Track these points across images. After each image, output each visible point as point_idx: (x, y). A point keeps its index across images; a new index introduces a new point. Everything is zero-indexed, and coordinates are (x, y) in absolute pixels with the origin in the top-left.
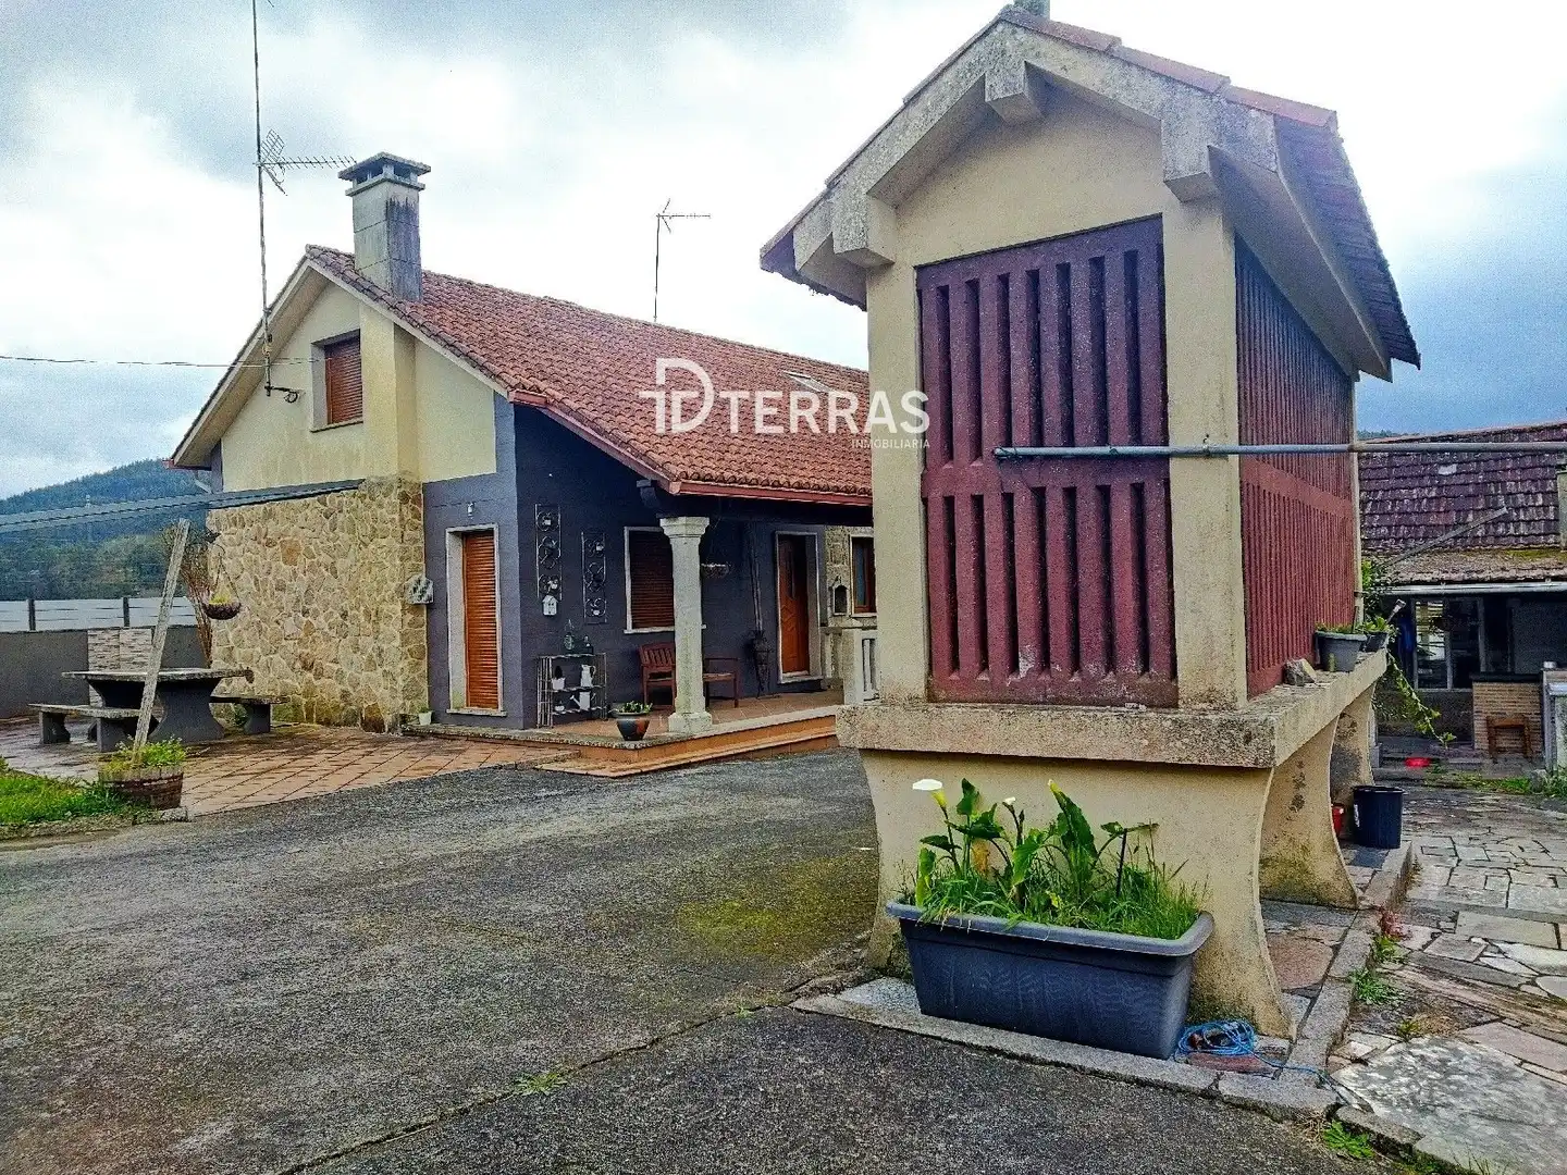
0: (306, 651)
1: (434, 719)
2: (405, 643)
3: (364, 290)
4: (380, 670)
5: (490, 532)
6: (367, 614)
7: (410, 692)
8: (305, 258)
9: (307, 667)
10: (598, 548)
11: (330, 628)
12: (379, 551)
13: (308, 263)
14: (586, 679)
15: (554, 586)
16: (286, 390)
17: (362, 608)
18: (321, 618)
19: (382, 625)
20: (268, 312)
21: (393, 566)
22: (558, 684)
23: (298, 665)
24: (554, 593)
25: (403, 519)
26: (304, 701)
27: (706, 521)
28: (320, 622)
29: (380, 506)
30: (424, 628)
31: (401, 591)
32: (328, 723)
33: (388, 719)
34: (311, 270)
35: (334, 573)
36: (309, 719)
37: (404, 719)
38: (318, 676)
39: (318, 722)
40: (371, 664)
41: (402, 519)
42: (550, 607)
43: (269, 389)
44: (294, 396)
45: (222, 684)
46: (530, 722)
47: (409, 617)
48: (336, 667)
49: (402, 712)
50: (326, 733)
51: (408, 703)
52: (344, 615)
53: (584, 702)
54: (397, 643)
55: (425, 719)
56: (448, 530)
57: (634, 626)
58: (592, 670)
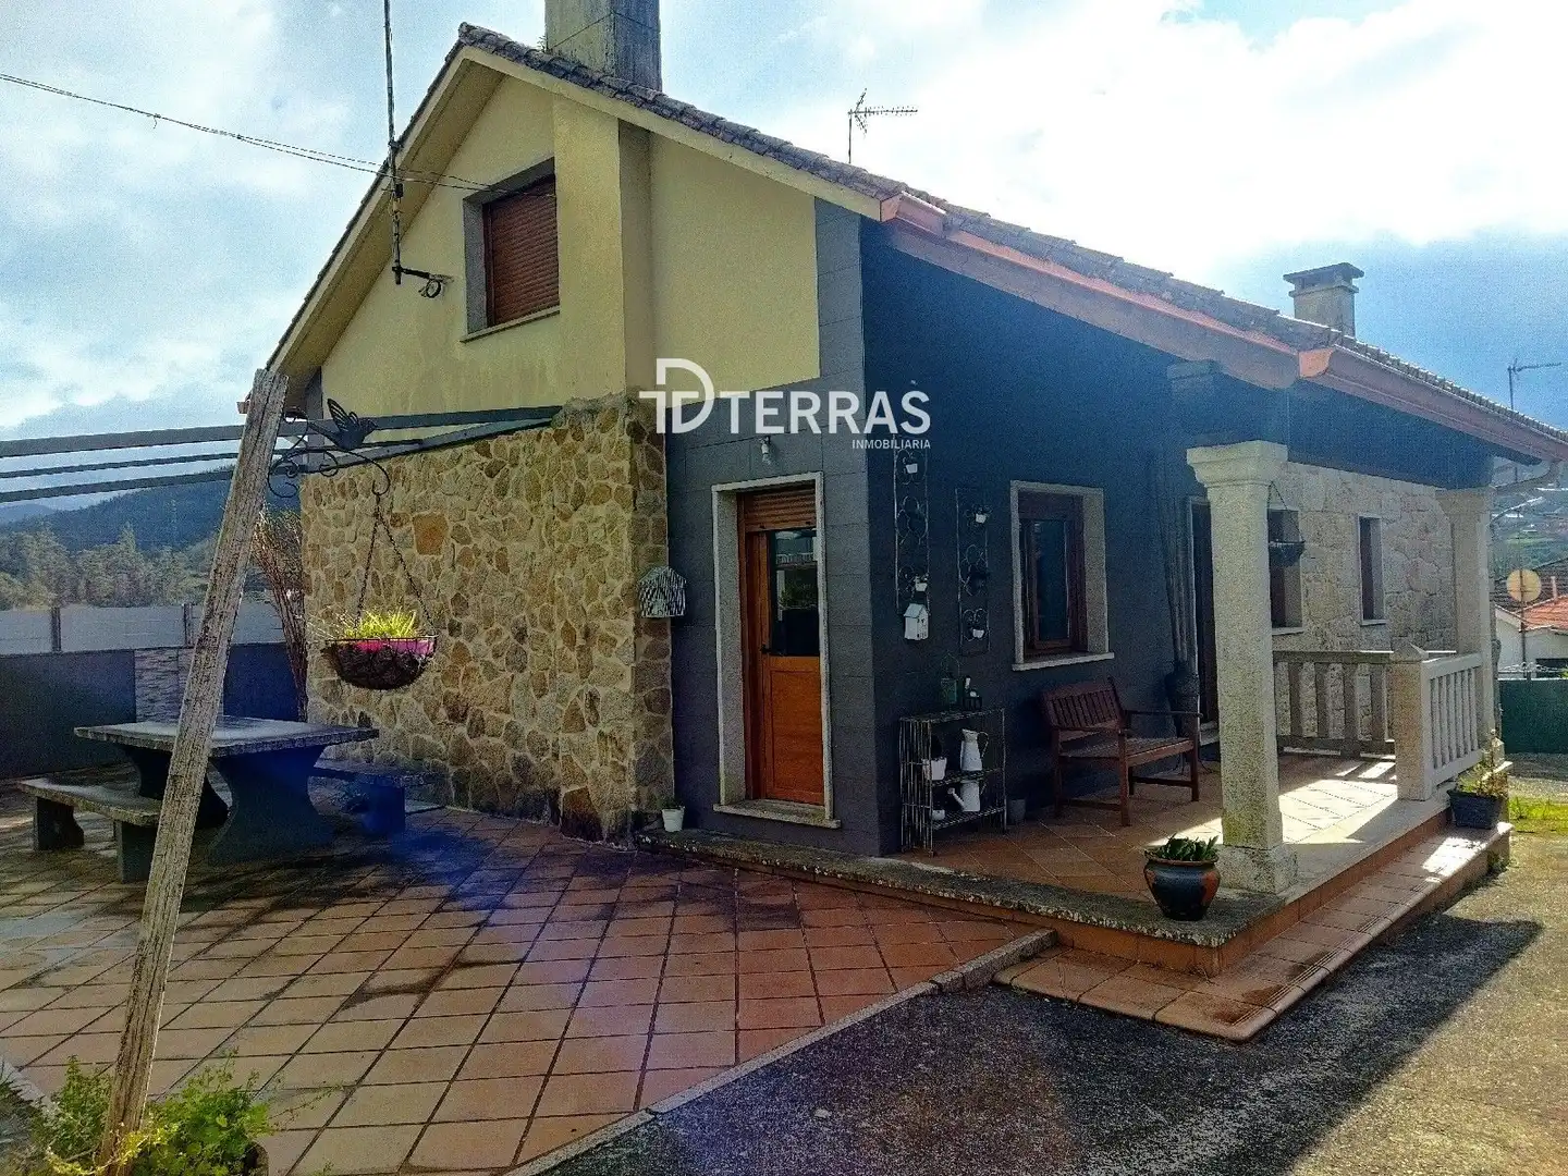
0: (454, 691)
1: (689, 821)
2: (638, 686)
3: (565, 75)
4: (592, 731)
5: (811, 485)
6: (568, 633)
7: (646, 771)
8: (459, 46)
9: (456, 716)
10: (981, 519)
11: (496, 656)
12: (591, 527)
13: (463, 54)
14: (973, 758)
15: (921, 587)
16: (425, 275)
17: (559, 626)
18: (481, 640)
19: (597, 655)
20: (396, 147)
21: (620, 551)
22: (937, 769)
23: (443, 712)
24: (920, 598)
25: (636, 470)
26: (452, 770)
28: (479, 645)
29: (594, 448)
30: (668, 660)
31: (635, 595)
32: (491, 810)
33: (607, 818)
34: (470, 65)
35: (503, 567)
36: (462, 801)
37: (639, 820)
38: (478, 729)
39: (475, 807)
40: (574, 721)
41: (633, 470)
42: (916, 623)
43: (398, 270)
44: (435, 285)
47: (647, 640)
48: (507, 719)
49: (634, 808)
50: (492, 831)
51: (644, 791)
52: (521, 635)
53: (971, 800)
54: (626, 685)
55: (672, 820)
56: (716, 488)
57: (1027, 658)
58: (981, 741)
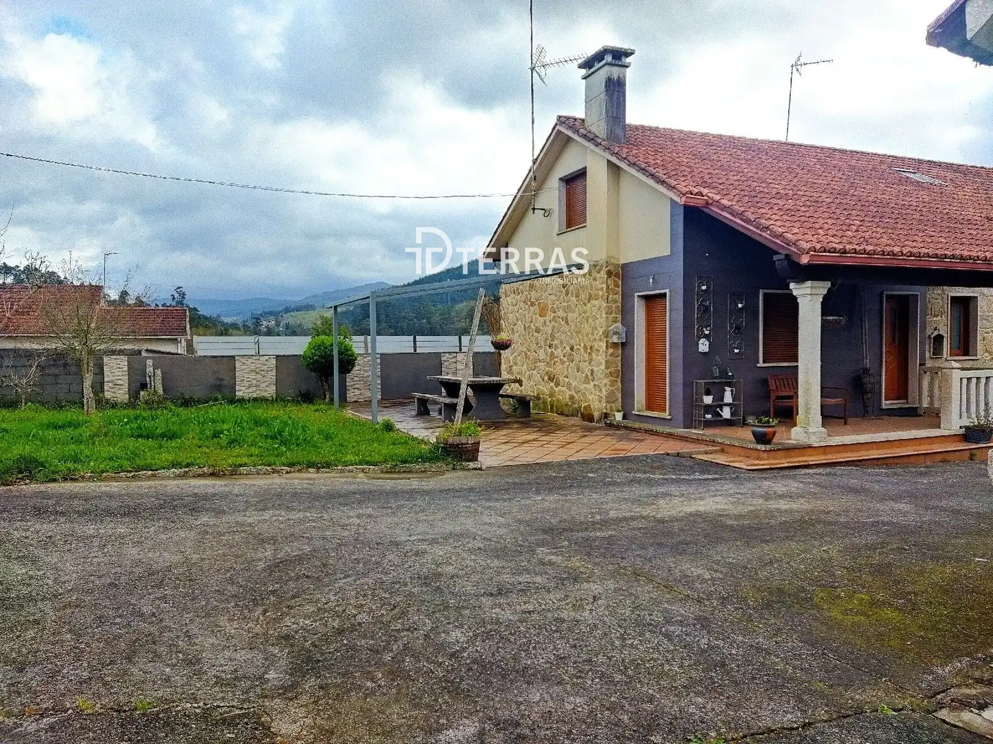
0: (551, 369)
1: (624, 417)
2: (607, 368)
3: (590, 140)
4: (592, 383)
5: (664, 295)
6: (585, 347)
7: (610, 399)
8: (556, 125)
9: (551, 379)
10: (740, 306)
11: (564, 356)
12: (593, 308)
13: (557, 127)
14: (728, 398)
15: (707, 332)
16: (544, 210)
17: (582, 345)
18: (559, 350)
19: (594, 356)
20: (534, 163)
21: (602, 319)
22: (708, 400)
23: (546, 378)
24: (706, 337)
26: (549, 399)
27: (828, 284)
28: (558, 352)
29: (595, 279)
30: (620, 358)
31: (606, 334)
32: (562, 414)
33: (596, 415)
34: (559, 132)
35: (567, 322)
36: (552, 411)
37: (606, 415)
38: (557, 385)
39: (557, 413)
40: (587, 380)
41: (608, 288)
42: (704, 346)
43: (534, 209)
44: (547, 213)
45: (506, 387)
46: (689, 424)
47: (611, 351)
48: (567, 380)
49: (605, 411)
50: (561, 420)
51: (608, 407)
52: (572, 349)
53: (726, 413)
54: (603, 367)
55: (619, 416)
56: (636, 294)
57: (764, 362)
58: (732, 391)
